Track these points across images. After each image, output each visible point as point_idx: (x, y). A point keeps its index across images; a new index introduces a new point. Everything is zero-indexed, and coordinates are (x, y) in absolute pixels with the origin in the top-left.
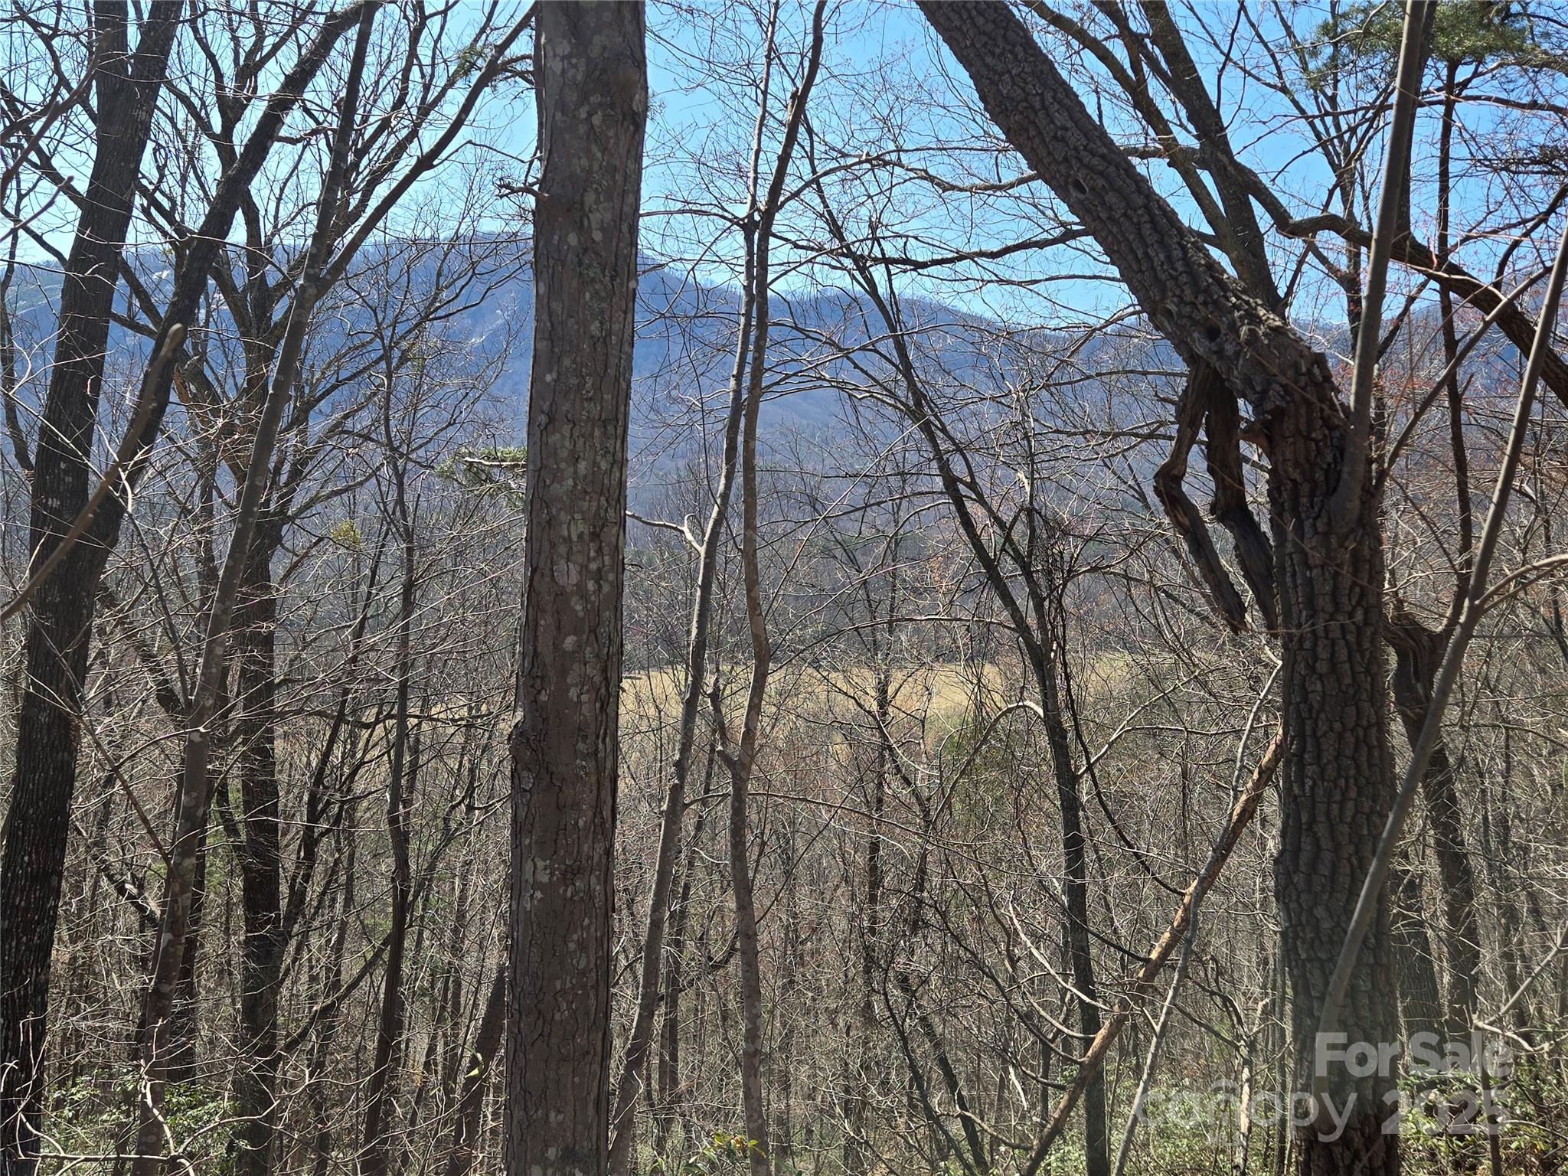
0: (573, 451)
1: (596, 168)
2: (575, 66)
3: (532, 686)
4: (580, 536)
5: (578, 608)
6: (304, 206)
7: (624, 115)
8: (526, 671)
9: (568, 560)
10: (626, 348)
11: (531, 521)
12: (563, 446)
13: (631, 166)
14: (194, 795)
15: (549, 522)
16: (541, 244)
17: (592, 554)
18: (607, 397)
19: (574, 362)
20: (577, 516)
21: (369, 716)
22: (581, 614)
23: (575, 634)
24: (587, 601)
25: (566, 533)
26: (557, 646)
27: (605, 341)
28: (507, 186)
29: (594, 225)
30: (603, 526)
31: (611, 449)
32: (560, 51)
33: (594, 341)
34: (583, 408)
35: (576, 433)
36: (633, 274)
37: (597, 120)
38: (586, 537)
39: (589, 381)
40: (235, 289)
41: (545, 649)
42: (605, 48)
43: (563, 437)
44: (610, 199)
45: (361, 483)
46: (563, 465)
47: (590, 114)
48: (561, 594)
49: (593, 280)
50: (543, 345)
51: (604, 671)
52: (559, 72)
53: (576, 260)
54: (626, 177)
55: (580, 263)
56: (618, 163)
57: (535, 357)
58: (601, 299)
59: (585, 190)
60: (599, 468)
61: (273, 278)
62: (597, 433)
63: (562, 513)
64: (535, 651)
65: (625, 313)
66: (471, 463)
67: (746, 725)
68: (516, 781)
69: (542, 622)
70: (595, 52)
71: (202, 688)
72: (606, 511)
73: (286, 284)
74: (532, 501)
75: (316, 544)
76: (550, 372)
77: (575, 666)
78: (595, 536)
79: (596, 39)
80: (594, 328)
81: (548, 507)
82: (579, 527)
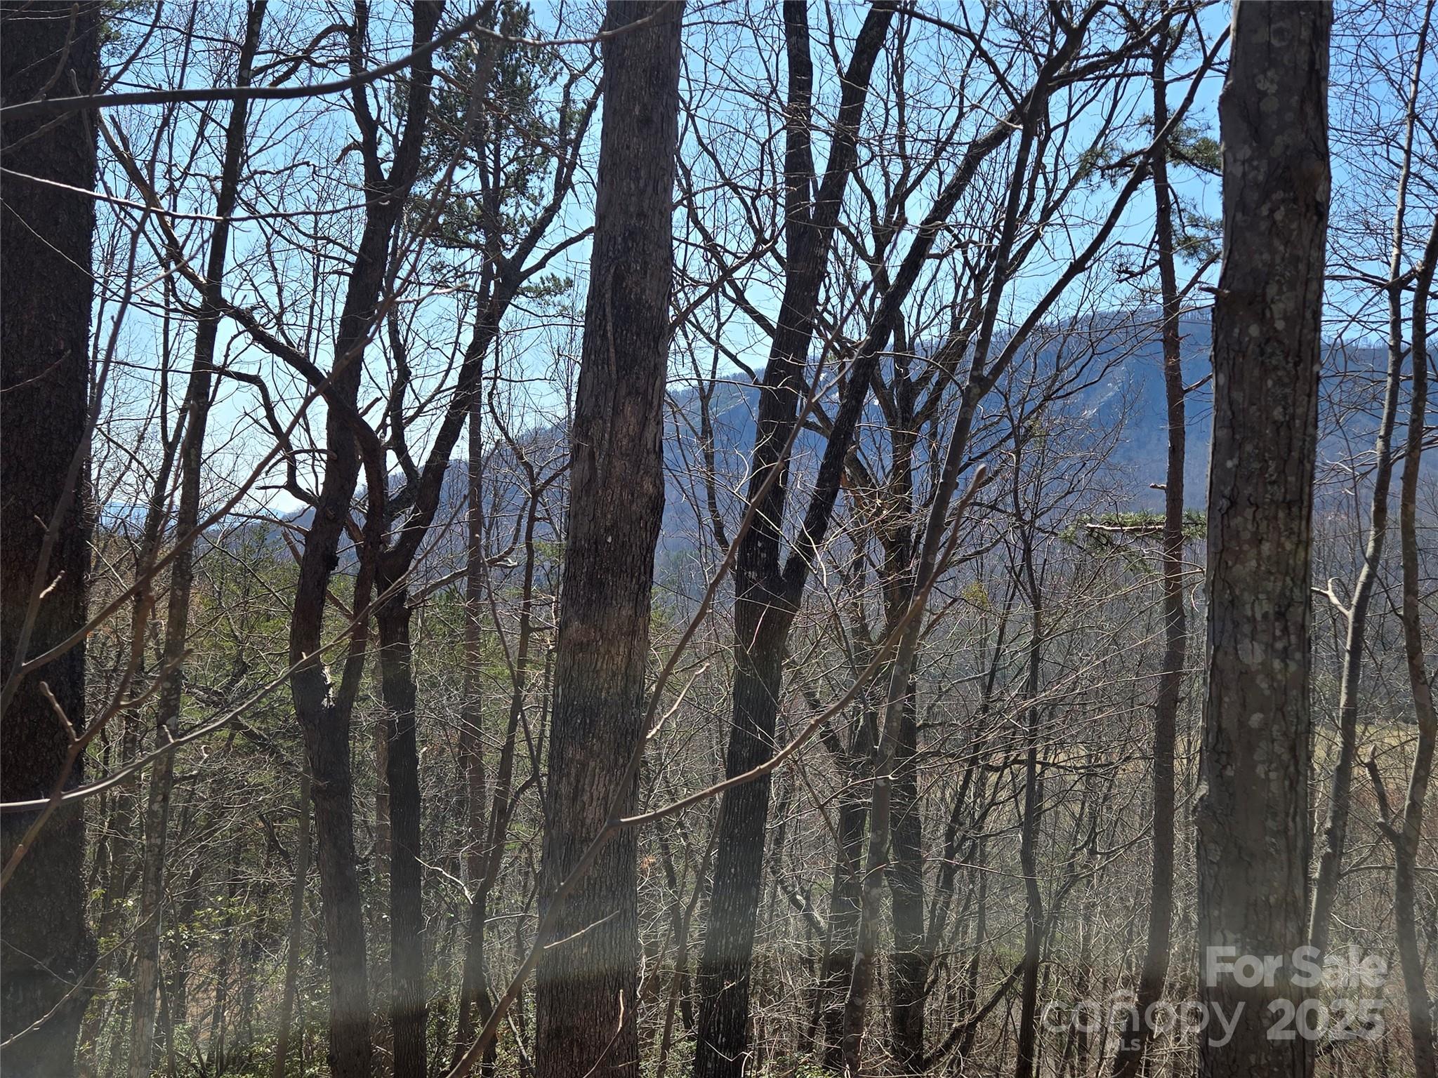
0: (1255, 534)
1: (1278, 260)
2: (1257, 168)
3: (1217, 761)
4: (1265, 616)
5: (1264, 685)
6: (941, 310)
7: (1307, 206)
8: (1210, 746)
9: (1253, 639)
10: (1310, 430)
11: (1213, 601)
12: (1245, 529)
13: (1315, 254)
14: (880, 832)
15: (1232, 602)
16: (1221, 338)
17: (1278, 633)
18: (1291, 479)
19: (1256, 447)
20: (1261, 596)
21: (998, 759)
22: (1267, 692)
23: (1261, 711)
24: (1273, 679)
25: (1249, 613)
26: (1242, 724)
27: (1289, 427)
28: (1126, 272)
29: (1276, 316)
30: (1289, 605)
31: (1296, 530)
32: (1240, 156)
33: (1278, 426)
34: (1266, 492)
35: (1259, 516)
36: (1315, 356)
37: (1279, 216)
38: (1272, 617)
39: (1272, 465)
40: (883, 385)
41: (1229, 722)
42: (1287, 147)
43: (1246, 520)
44: (1292, 287)
45: (988, 550)
46: (1246, 547)
47: (1272, 211)
48: (1245, 674)
49: (1276, 368)
50: (1223, 433)
51: (1293, 749)
52: (1239, 175)
53: (1257, 350)
54: (1309, 267)
55: (1262, 353)
56: (1300, 253)
57: (1215, 445)
58: (1284, 385)
59: (1267, 283)
60: (1284, 548)
61: (914, 374)
62: (1281, 515)
63: (1246, 594)
64: (1219, 727)
65: (1309, 396)
66: (1093, 529)
67: (1411, 798)
68: (1202, 852)
69: (1226, 699)
70: (1276, 151)
71: (885, 739)
72: (1292, 591)
73: (925, 379)
74: (1213, 582)
75: (951, 604)
76: (1231, 458)
77: (1263, 744)
78: (1281, 615)
79: (1278, 140)
80: (1277, 413)
81: (1230, 587)
82: (1265, 607)
